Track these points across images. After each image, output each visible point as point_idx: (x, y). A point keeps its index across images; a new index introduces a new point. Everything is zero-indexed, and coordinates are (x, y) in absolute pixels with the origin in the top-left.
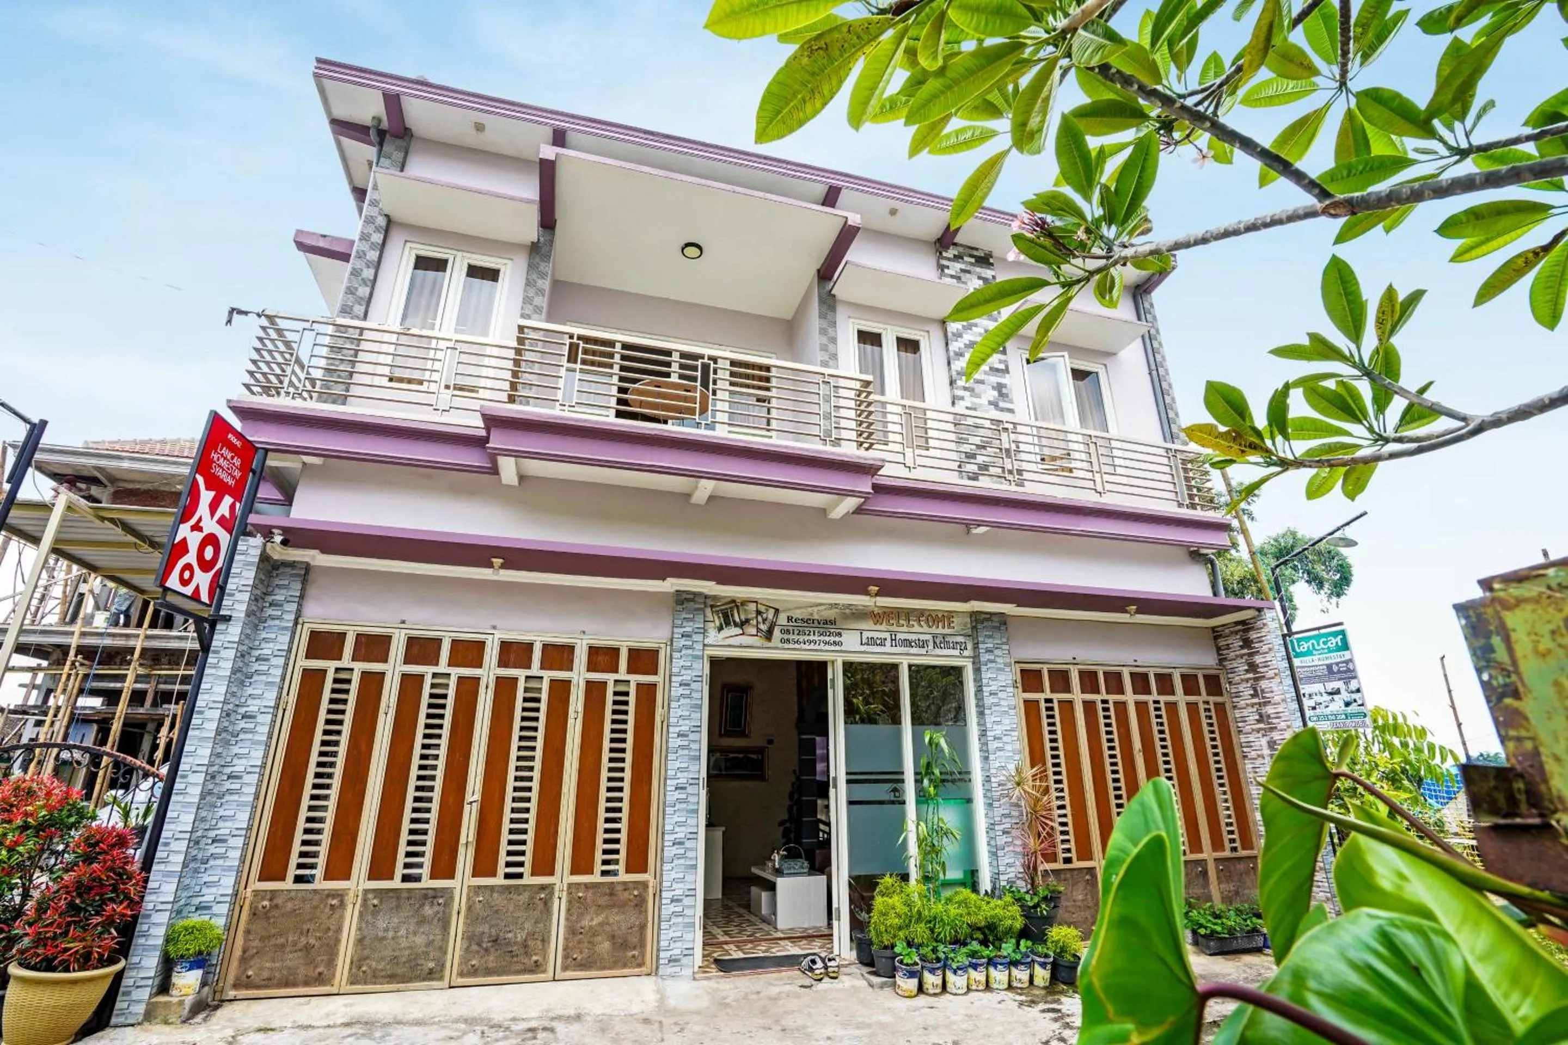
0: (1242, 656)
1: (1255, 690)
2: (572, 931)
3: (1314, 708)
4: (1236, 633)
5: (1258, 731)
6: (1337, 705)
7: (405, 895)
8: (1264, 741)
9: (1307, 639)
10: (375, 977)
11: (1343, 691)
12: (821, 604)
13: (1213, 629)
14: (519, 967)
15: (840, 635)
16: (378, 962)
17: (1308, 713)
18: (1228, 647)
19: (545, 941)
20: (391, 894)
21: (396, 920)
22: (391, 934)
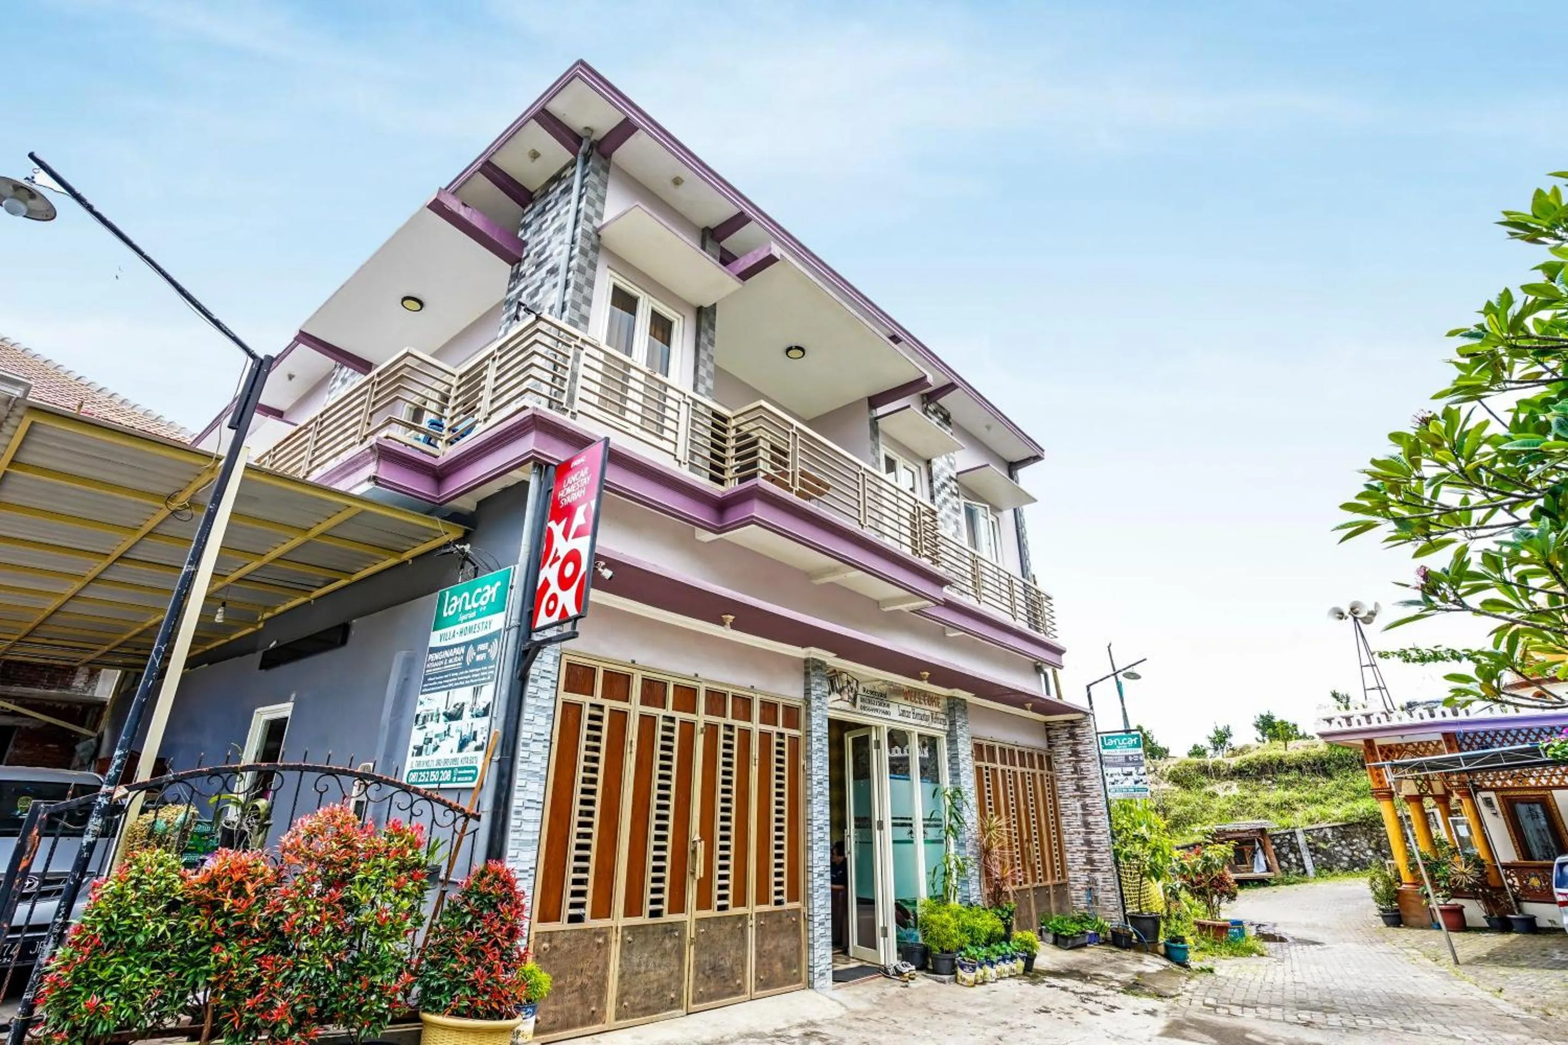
0: (1067, 745)
1: (1076, 769)
2: (759, 955)
3: (1113, 784)
4: (1065, 728)
5: (1075, 797)
6: (1129, 782)
7: (651, 929)
8: (1078, 804)
9: (1113, 738)
10: (634, 1011)
11: (1134, 774)
12: (878, 680)
13: (1046, 723)
14: (729, 990)
15: (888, 706)
16: (634, 996)
17: (1108, 787)
18: (1057, 737)
19: (744, 966)
20: (641, 930)
21: (646, 955)
22: (643, 968)
